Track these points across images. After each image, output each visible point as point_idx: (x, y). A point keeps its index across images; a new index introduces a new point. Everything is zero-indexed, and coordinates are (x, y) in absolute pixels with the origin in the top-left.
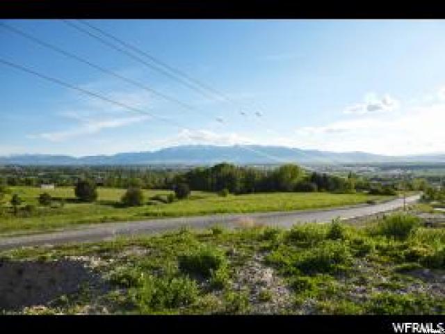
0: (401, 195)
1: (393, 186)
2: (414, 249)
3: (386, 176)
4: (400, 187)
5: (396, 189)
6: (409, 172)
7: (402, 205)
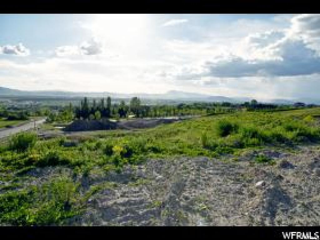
0: (32, 120)
1: (26, 113)
2: (32, 156)
3: (21, 105)
4: (31, 113)
5: (29, 115)
6: (37, 103)
7: (33, 127)
